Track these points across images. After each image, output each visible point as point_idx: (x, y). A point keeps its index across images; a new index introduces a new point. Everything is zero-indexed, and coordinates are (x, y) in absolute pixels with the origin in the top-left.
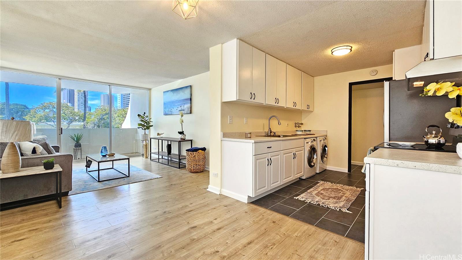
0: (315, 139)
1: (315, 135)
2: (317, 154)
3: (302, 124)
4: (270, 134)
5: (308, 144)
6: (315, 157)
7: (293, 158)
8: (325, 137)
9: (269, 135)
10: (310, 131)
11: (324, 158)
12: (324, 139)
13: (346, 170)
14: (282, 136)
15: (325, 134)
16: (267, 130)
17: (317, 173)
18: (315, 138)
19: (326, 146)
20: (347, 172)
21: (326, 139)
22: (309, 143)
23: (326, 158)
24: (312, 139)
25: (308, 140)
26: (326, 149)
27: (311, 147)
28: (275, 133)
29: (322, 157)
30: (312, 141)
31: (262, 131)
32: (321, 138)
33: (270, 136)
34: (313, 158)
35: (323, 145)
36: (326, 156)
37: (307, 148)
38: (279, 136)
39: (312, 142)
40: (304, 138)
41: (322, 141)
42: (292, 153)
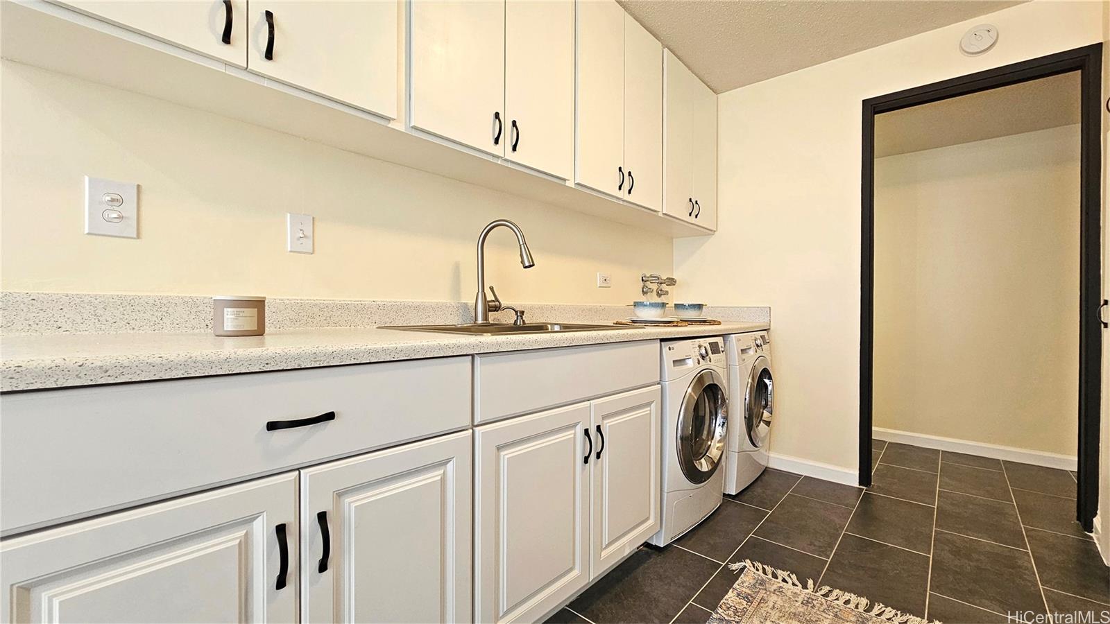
0: (721, 344)
1: (719, 323)
2: (726, 418)
3: (672, 282)
4: (486, 317)
5: (684, 367)
6: (719, 431)
7: (580, 460)
8: (764, 336)
9: (480, 321)
10: (700, 306)
11: (757, 426)
12: (759, 342)
13: (849, 475)
14: (557, 328)
15: (761, 322)
16: (469, 296)
17: (729, 496)
18: (719, 340)
19: (766, 373)
20: (856, 485)
21: (765, 343)
22: (690, 363)
23: (768, 423)
24: (705, 342)
25: (681, 349)
26: (766, 386)
27: (700, 379)
28: (523, 313)
29: (751, 420)
30: (703, 351)
31: (444, 298)
32: (748, 339)
33: (487, 328)
34: (711, 435)
35: (754, 367)
36: (766, 414)
37: (680, 389)
38: (540, 328)
39: (703, 357)
40: (662, 340)
41: (751, 352)
42: (580, 431)
